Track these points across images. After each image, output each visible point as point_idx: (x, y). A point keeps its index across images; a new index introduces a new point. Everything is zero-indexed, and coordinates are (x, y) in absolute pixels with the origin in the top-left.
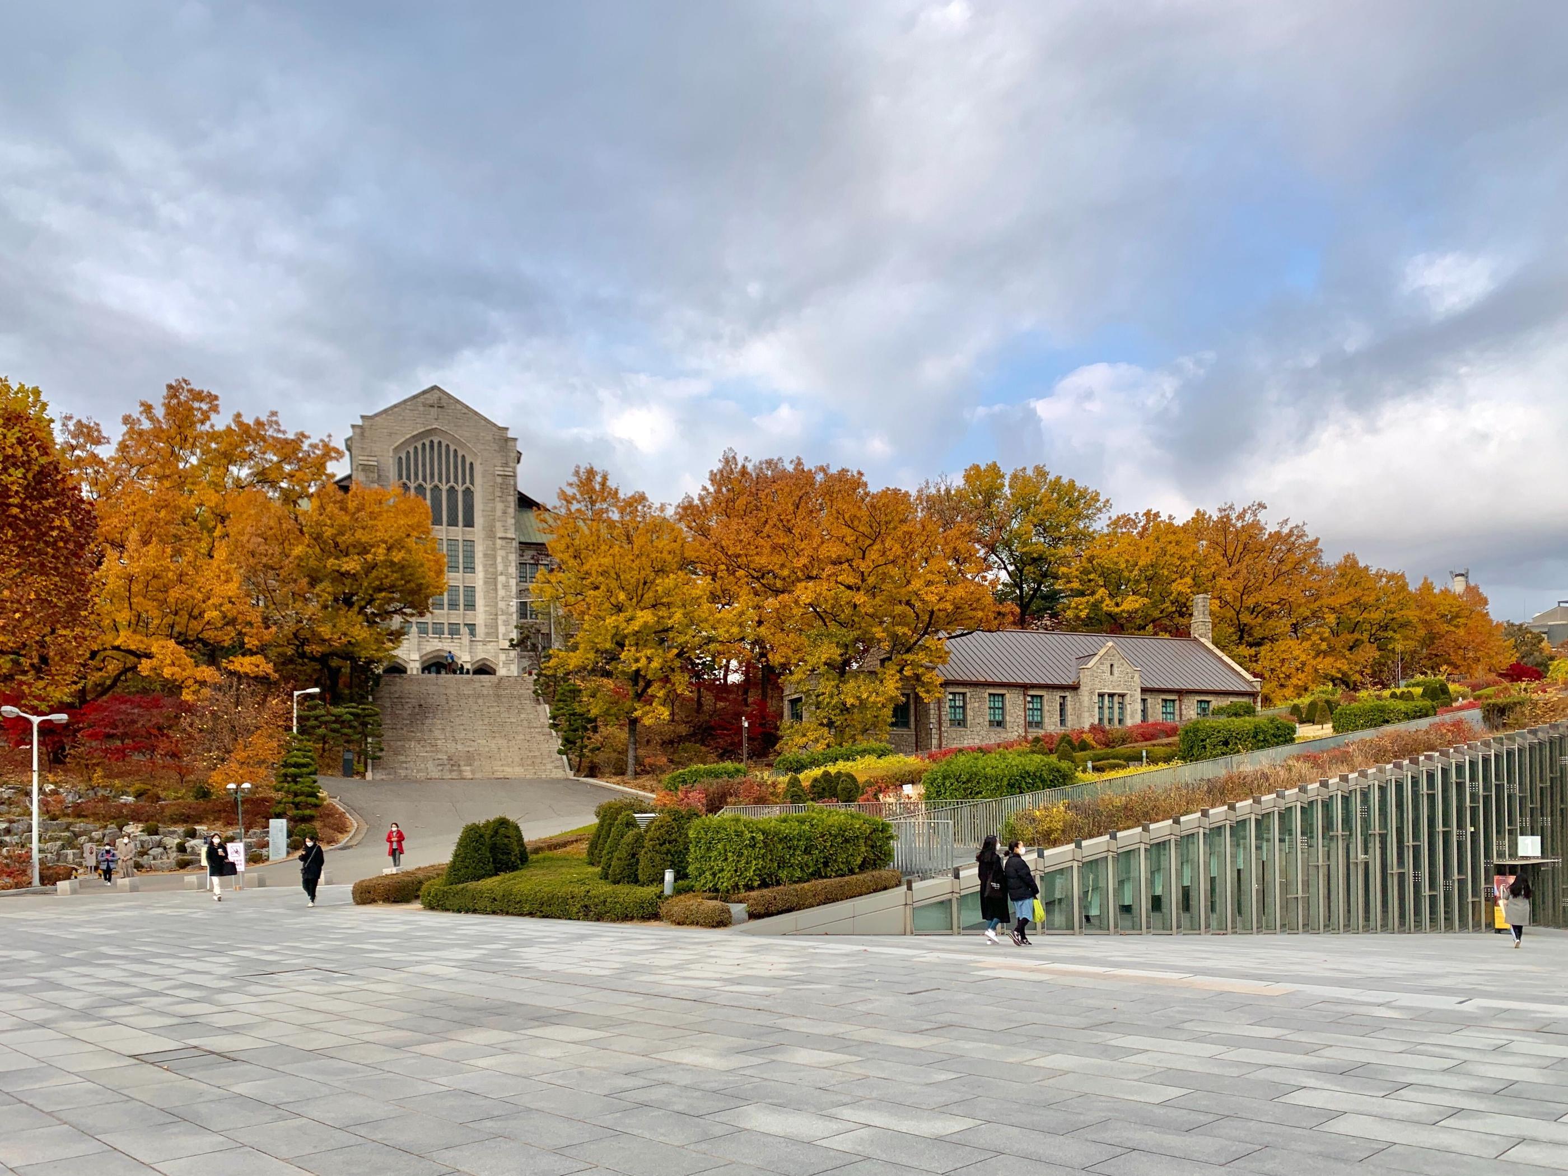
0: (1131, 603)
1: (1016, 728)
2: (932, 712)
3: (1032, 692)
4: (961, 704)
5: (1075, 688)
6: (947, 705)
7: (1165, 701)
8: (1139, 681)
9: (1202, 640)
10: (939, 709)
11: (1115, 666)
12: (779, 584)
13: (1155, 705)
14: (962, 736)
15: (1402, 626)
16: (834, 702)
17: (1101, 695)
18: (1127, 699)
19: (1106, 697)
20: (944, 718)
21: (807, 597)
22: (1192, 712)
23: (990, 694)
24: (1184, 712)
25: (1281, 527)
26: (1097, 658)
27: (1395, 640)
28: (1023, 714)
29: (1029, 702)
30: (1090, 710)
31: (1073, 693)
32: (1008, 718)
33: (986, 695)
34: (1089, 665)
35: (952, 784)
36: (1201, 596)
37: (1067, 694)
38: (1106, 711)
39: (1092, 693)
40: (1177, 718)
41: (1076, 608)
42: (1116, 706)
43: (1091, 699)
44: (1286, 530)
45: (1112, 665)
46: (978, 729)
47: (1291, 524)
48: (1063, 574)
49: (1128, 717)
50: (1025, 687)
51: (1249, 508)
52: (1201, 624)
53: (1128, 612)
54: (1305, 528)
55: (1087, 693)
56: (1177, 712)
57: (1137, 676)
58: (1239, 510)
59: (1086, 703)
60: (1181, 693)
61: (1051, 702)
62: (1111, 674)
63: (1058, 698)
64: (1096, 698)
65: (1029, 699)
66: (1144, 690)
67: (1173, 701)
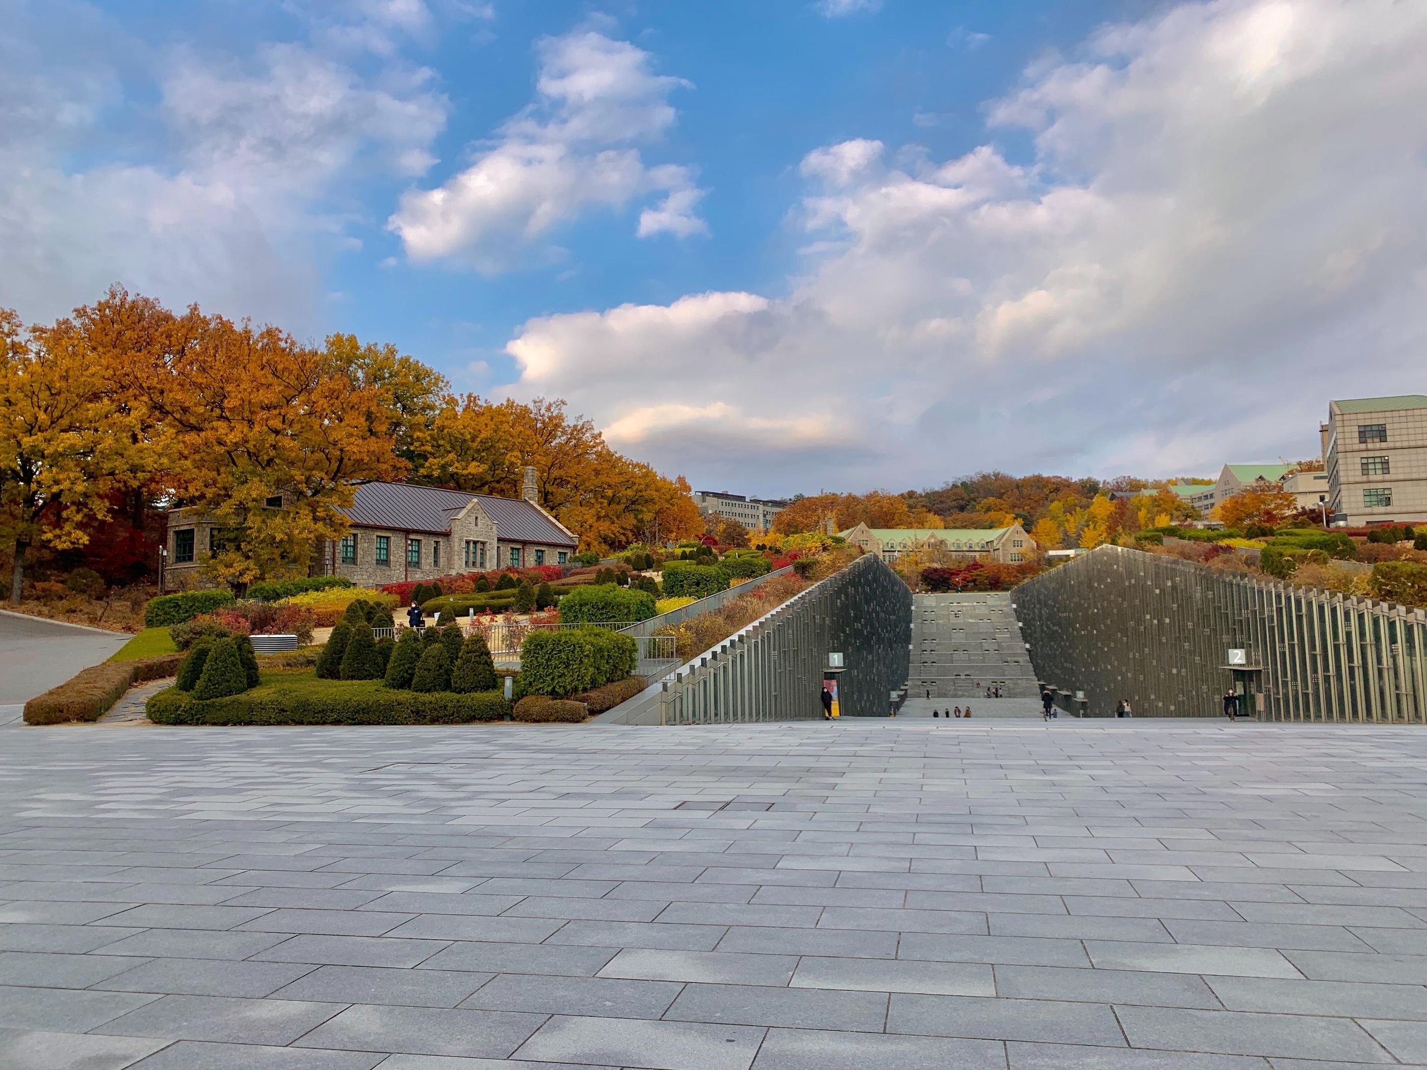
0: (474, 468)
1: (398, 567)
2: (327, 549)
3: (412, 537)
4: (352, 544)
5: (447, 535)
6: (341, 545)
7: (512, 549)
8: (496, 532)
9: (532, 502)
10: (334, 547)
11: (479, 519)
12: (193, 420)
13: (506, 550)
14: (352, 572)
15: (646, 501)
16: (262, 536)
17: (468, 542)
18: (488, 545)
19: (472, 544)
20: (337, 555)
21: (235, 436)
22: (531, 559)
23: (377, 536)
24: (526, 559)
25: (577, 421)
26: (464, 511)
27: (642, 511)
28: (404, 555)
29: (409, 545)
30: (459, 554)
31: (445, 539)
32: (392, 558)
33: (375, 537)
34: (460, 516)
35: (589, 610)
36: (531, 467)
37: (440, 539)
38: (471, 555)
39: (461, 540)
40: (521, 563)
41: (430, 468)
42: (479, 552)
43: (460, 545)
44: (580, 423)
45: (476, 518)
46: (367, 566)
47: (584, 419)
48: (418, 438)
49: (487, 561)
50: (407, 532)
51: (554, 403)
52: (530, 490)
53: (473, 475)
54: (593, 423)
55: (457, 540)
56: (521, 559)
57: (494, 528)
58: (545, 404)
59: (456, 548)
60: (525, 543)
61: (428, 545)
62: (476, 525)
63: (433, 542)
64: (464, 545)
65: (409, 542)
66: (499, 540)
67: (518, 549)
